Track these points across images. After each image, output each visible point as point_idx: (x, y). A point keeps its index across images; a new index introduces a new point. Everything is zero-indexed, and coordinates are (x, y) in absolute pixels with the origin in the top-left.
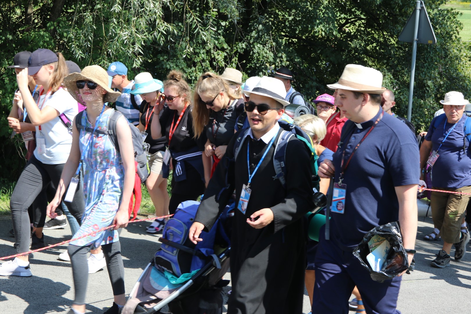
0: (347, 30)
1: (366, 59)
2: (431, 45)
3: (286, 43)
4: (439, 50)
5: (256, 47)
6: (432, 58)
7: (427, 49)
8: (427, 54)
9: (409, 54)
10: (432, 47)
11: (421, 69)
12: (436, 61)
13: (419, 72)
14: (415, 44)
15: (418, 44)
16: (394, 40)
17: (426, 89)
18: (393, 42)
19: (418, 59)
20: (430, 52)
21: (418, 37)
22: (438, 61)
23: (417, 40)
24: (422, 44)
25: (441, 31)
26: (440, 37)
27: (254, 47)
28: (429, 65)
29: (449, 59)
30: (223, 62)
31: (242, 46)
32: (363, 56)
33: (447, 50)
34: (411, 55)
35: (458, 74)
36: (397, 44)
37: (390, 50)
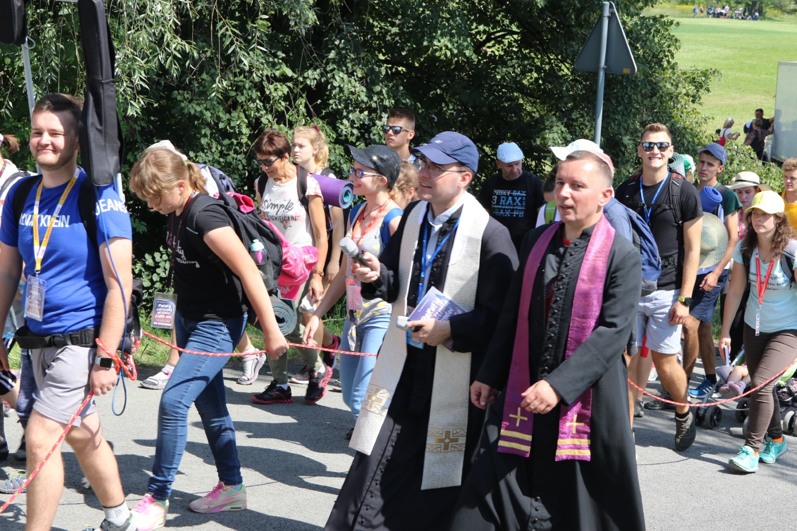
0: (489, 51)
1: (521, 101)
2: (627, 76)
3: (387, 72)
4: (642, 84)
5: (337, 77)
6: (630, 96)
7: (621, 83)
8: (621, 91)
9: (592, 91)
10: (630, 79)
11: (612, 116)
12: (637, 102)
13: (608, 121)
14: (602, 74)
15: (606, 75)
16: (568, 69)
17: (621, 150)
18: (566, 70)
19: (606, 98)
20: (627, 88)
21: (606, 63)
22: (640, 101)
23: (605, 67)
24: (613, 74)
25: (644, 53)
26: (643, 63)
27: (333, 77)
28: (626, 109)
29: (658, 98)
30: (283, 104)
31: (312, 76)
32: (516, 94)
33: (655, 84)
34: (595, 93)
35: (673, 124)
36: (572, 75)
37: (561, 85)
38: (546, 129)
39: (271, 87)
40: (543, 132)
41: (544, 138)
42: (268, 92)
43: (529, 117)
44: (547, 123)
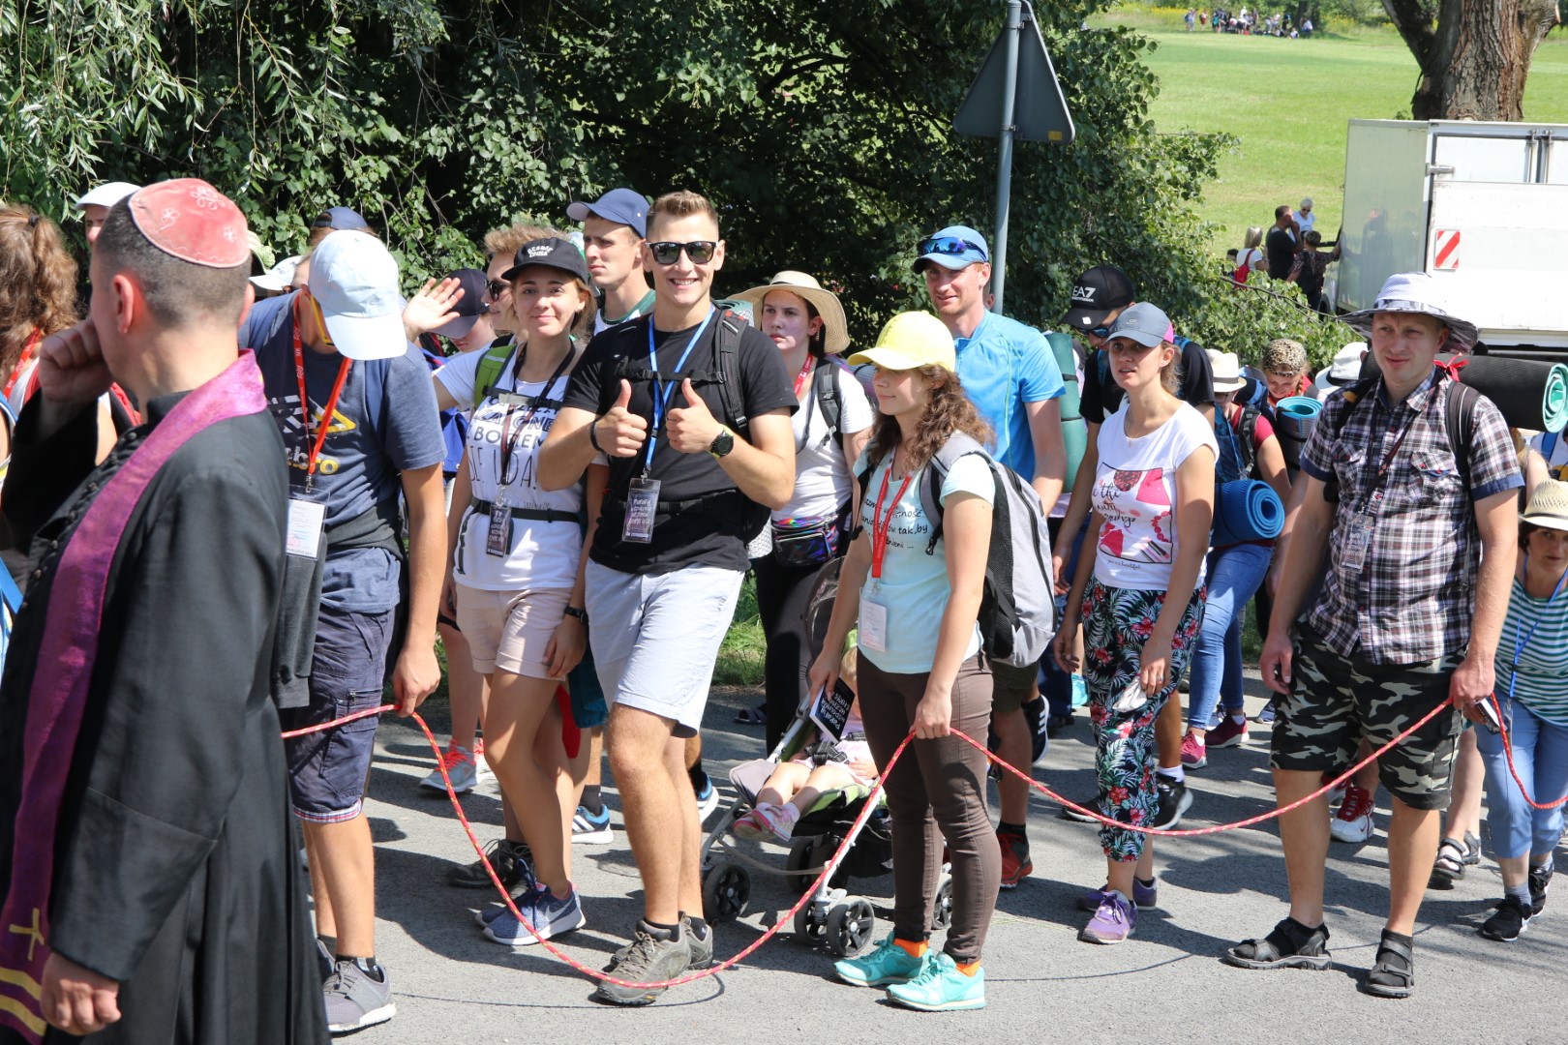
0: (788, 96)
1: (851, 195)
2: (1057, 145)
3: (586, 134)
4: (1083, 162)
5: (488, 143)
6: (1061, 186)
7: (1045, 160)
8: (1044, 175)
9: (988, 175)
10: (1060, 152)
11: (1026, 223)
12: (1074, 198)
13: (1019, 233)
14: (1007, 143)
15: (1015, 143)
16: (942, 131)
17: (1046, 292)
18: (937, 135)
19: (1016, 192)
20: (1055, 169)
21: (1015, 121)
22: (1079, 196)
23: (1014, 128)
24: (1028, 143)
25: (1090, 100)
26: (1086, 122)
27: (481, 142)
28: (1053, 211)
29: (1116, 190)
30: (380, 197)
31: (438, 140)
32: (840, 181)
33: (1111, 162)
34: (994, 179)
35: (1145, 241)
36: (949, 143)
37: (929, 163)
38: (898, 250)
39: (356, 164)
40: (893, 257)
41: (894, 268)
42: (349, 174)
43: (866, 228)
44: (900, 239)
